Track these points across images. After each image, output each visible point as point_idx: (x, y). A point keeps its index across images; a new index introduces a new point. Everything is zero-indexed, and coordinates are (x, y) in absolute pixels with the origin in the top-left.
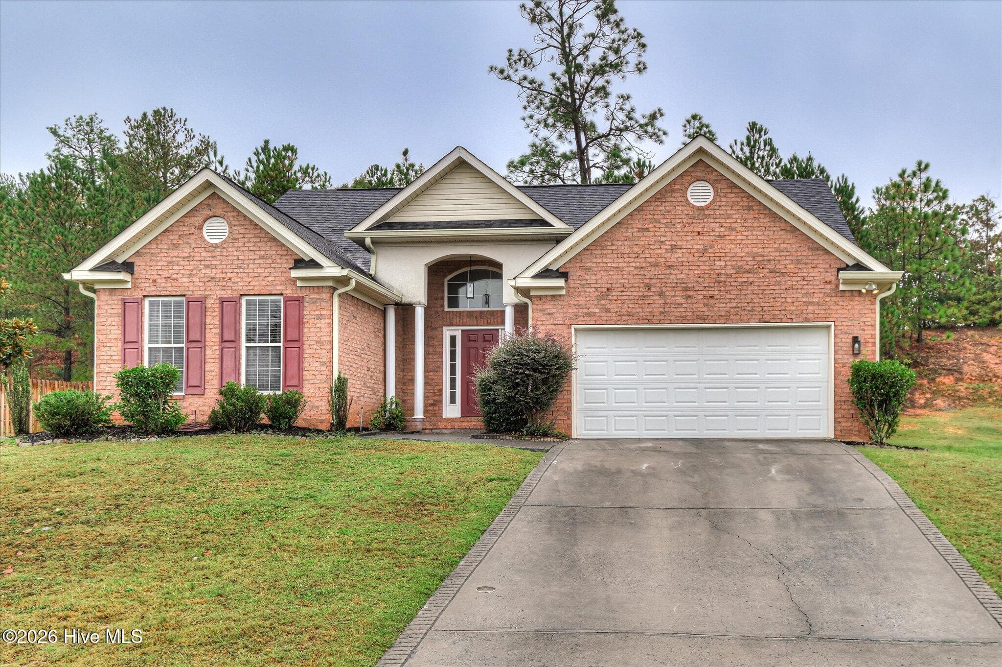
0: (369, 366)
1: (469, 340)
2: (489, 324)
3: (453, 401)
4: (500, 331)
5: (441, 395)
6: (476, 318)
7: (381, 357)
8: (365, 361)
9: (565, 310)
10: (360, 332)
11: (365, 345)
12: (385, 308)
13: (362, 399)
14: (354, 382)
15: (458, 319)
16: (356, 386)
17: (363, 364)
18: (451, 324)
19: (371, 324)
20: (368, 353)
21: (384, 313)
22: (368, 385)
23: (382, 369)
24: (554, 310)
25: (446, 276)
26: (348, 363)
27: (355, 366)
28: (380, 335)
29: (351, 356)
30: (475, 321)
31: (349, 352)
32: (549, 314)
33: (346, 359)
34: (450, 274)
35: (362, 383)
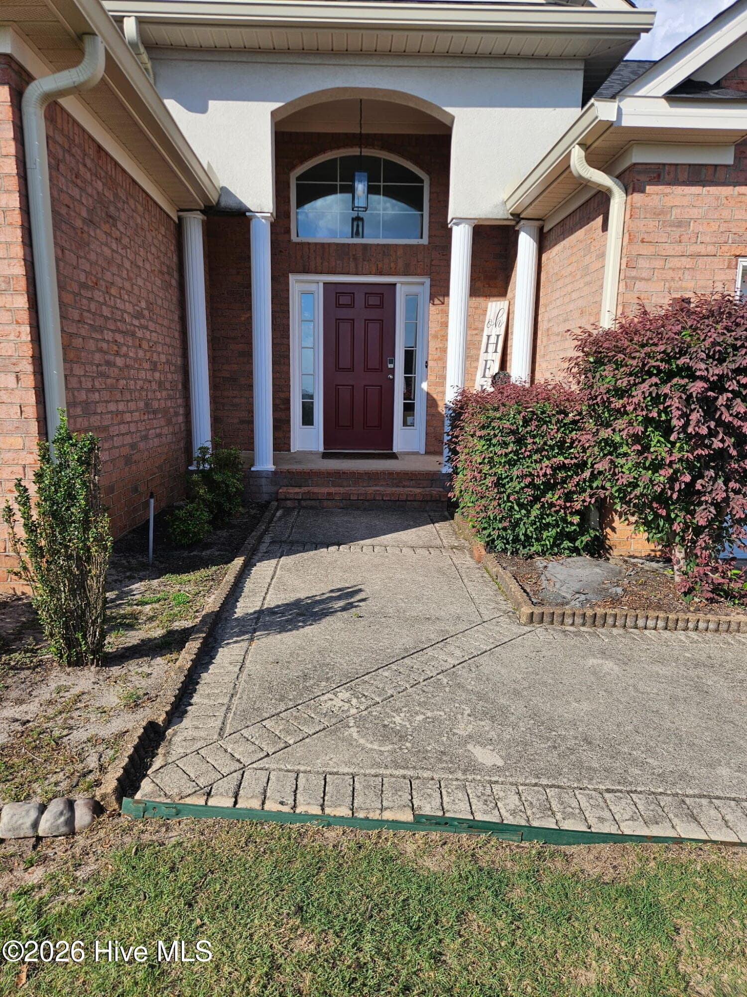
0: (155, 358)
1: (339, 306)
2: (381, 273)
3: (308, 419)
4: (398, 286)
5: (288, 409)
6: (355, 259)
7: (177, 335)
8: (145, 345)
9: (726, 214)
10: (127, 264)
11: (143, 304)
12: (180, 218)
13: (142, 445)
14: (121, 406)
15: (319, 260)
16: (127, 417)
17: (141, 353)
18: (306, 271)
19: (153, 250)
20: (152, 326)
21: (179, 231)
22: (155, 405)
23: (179, 361)
24: (694, 213)
25: (293, 167)
26: (98, 356)
27: (119, 362)
28: (174, 283)
29: (108, 336)
30: (352, 265)
31: (99, 322)
32: (679, 224)
33: (91, 345)
34: (302, 162)
35: (141, 404)
